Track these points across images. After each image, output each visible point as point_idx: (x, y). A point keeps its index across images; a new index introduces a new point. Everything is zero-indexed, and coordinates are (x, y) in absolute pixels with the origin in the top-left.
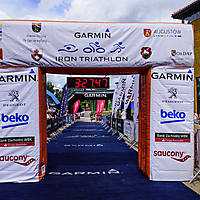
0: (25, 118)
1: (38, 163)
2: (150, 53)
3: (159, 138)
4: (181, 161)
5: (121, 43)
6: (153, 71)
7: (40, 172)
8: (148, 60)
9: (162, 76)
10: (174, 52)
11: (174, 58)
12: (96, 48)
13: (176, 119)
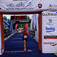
2: (42, 6)
5: (30, 3)
7: (2, 51)
8: (41, 9)
10: (50, 5)
11: (50, 8)
12: (21, 5)
13: (52, 30)
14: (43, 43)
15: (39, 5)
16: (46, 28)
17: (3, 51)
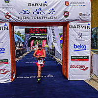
0: (3, 50)
3: (73, 59)
4: (84, 70)
5: (53, 9)
6: (70, 24)
9: (75, 27)
10: (81, 14)
11: (81, 17)
12: (40, 12)
13: (82, 49)
14: (69, 67)
15: (65, 12)
16: (74, 45)
17: (14, 77)
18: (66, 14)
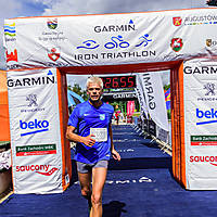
0: (45, 124)
1: (61, 172)
3: (195, 141)
6: (185, 65)
9: (197, 70)
18: (177, 44)
